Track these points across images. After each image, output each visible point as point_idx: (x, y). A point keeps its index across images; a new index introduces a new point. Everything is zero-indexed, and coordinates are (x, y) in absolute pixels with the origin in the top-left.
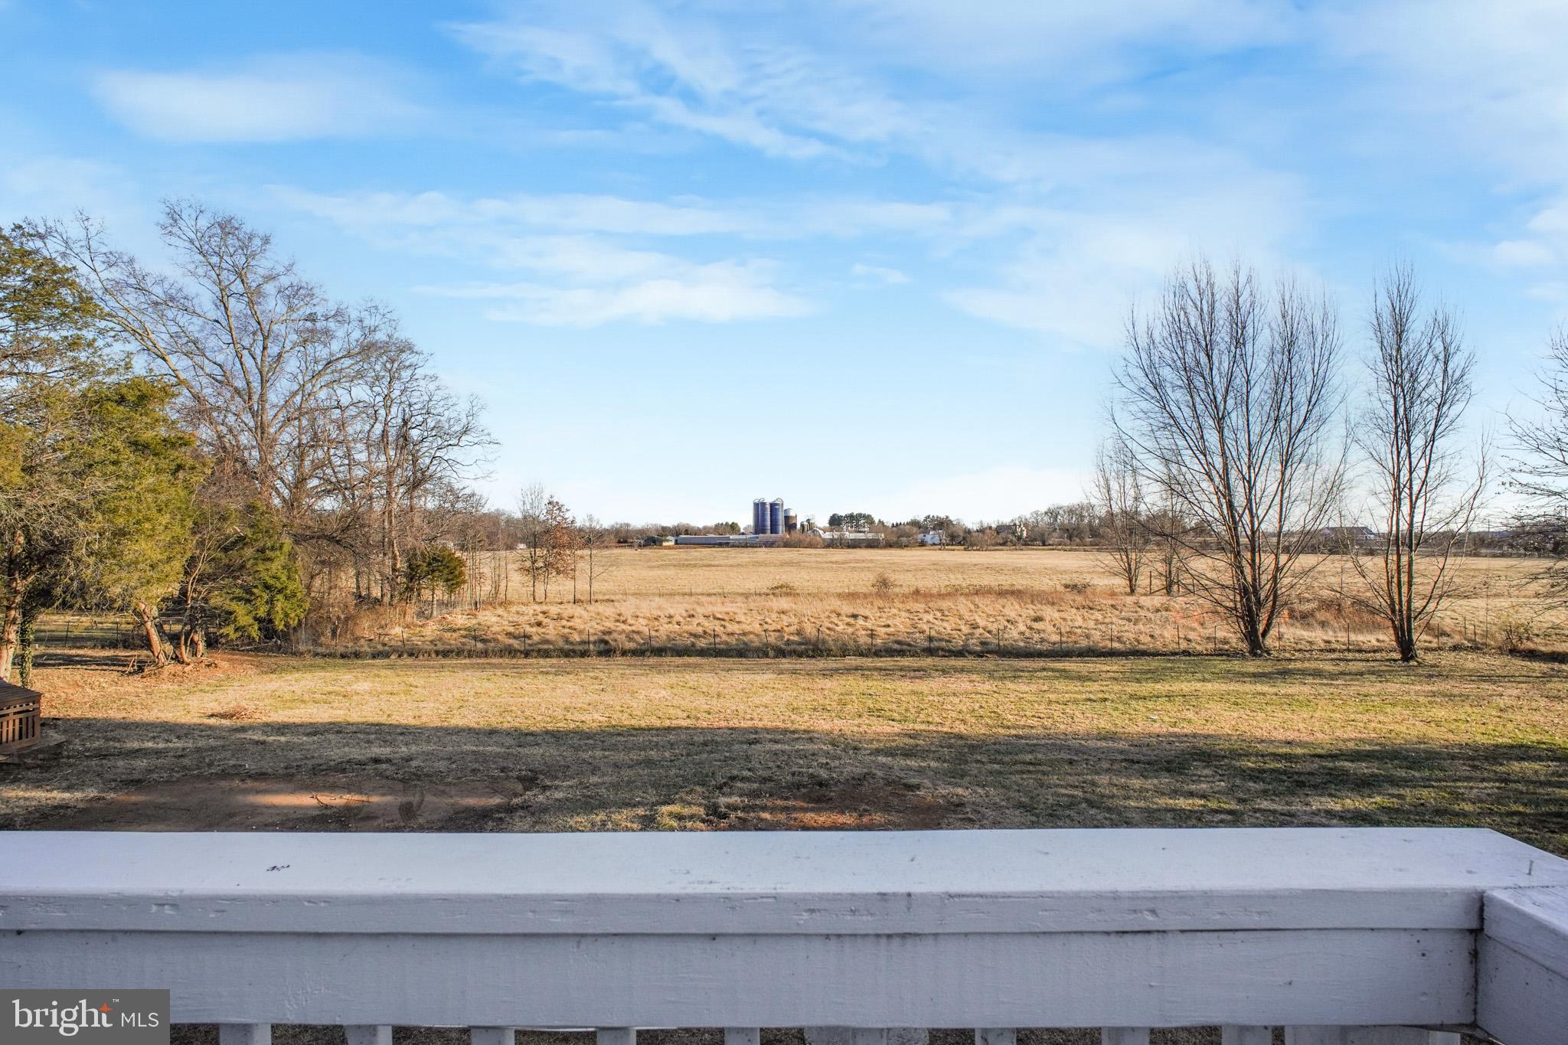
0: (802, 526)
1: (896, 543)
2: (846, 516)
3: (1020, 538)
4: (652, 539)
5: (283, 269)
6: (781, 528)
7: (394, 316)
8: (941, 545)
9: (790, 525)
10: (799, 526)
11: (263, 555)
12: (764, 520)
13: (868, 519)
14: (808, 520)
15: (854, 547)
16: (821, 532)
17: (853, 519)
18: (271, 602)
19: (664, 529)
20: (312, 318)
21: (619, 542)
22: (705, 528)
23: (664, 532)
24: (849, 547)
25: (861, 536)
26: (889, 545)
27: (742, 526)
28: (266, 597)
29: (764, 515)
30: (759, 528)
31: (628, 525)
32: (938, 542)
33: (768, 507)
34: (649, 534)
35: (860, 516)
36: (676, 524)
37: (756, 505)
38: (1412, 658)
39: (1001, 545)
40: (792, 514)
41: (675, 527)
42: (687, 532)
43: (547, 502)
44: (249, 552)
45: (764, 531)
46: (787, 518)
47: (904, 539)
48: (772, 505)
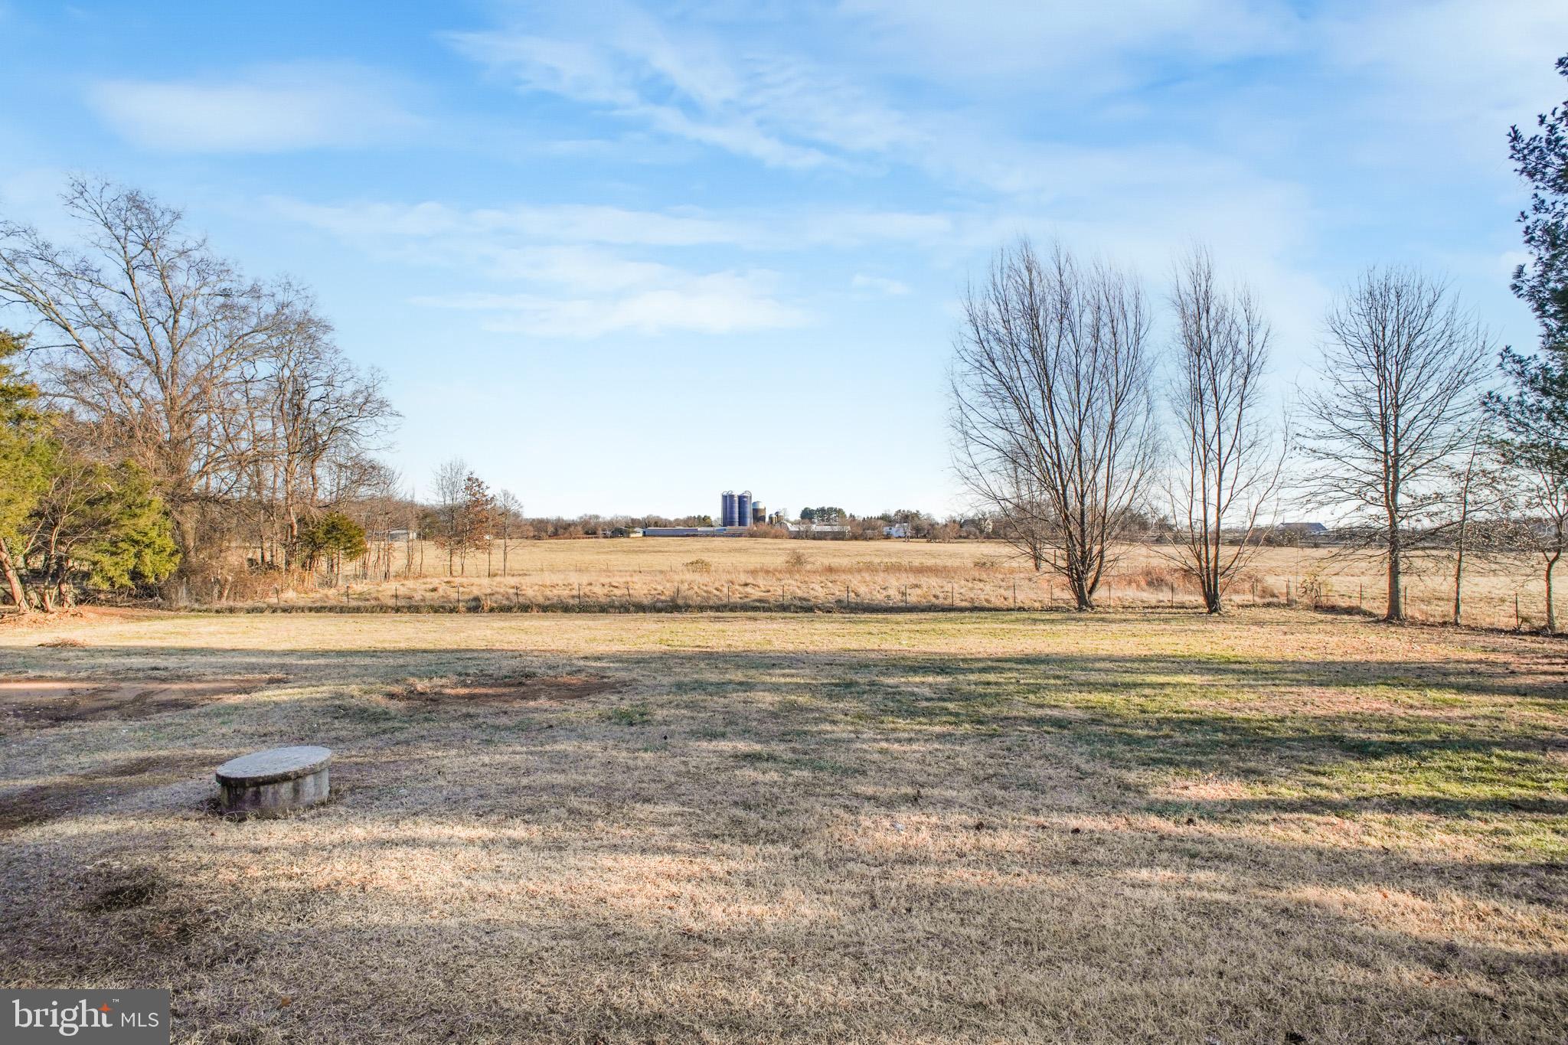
0: (771, 518)
1: (861, 535)
2: (818, 510)
3: (982, 531)
4: (619, 530)
5: (195, 245)
6: (749, 520)
7: (310, 292)
8: (905, 538)
9: (758, 516)
10: (767, 519)
11: (132, 510)
12: (732, 512)
13: (839, 512)
14: (777, 513)
15: (820, 539)
16: (789, 525)
17: (825, 514)
18: (138, 555)
19: (633, 521)
20: (226, 294)
21: (587, 533)
22: (677, 520)
23: (633, 524)
24: (814, 538)
25: (828, 529)
26: (855, 538)
27: (713, 518)
28: (133, 551)
29: (732, 507)
30: (727, 520)
31: (597, 517)
32: (902, 535)
33: (736, 499)
34: (618, 526)
35: (831, 510)
36: (645, 516)
37: (725, 498)
38: (1215, 610)
39: (965, 538)
40: (761, 506)
41: (644, 519)
42: (656, 524)
43: (466, 478)
44: (116, 507)
45: (732, 523)
46: (756, 511)
47: (869, 532)
48: (741, 498)
